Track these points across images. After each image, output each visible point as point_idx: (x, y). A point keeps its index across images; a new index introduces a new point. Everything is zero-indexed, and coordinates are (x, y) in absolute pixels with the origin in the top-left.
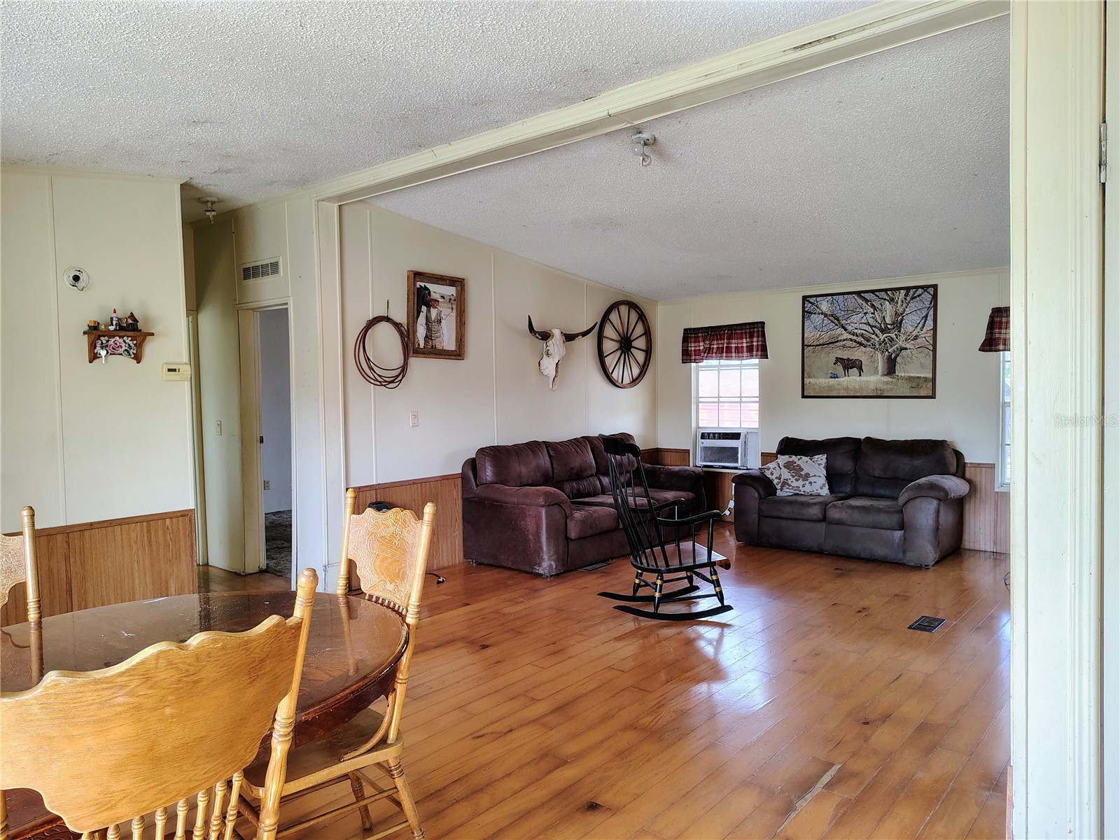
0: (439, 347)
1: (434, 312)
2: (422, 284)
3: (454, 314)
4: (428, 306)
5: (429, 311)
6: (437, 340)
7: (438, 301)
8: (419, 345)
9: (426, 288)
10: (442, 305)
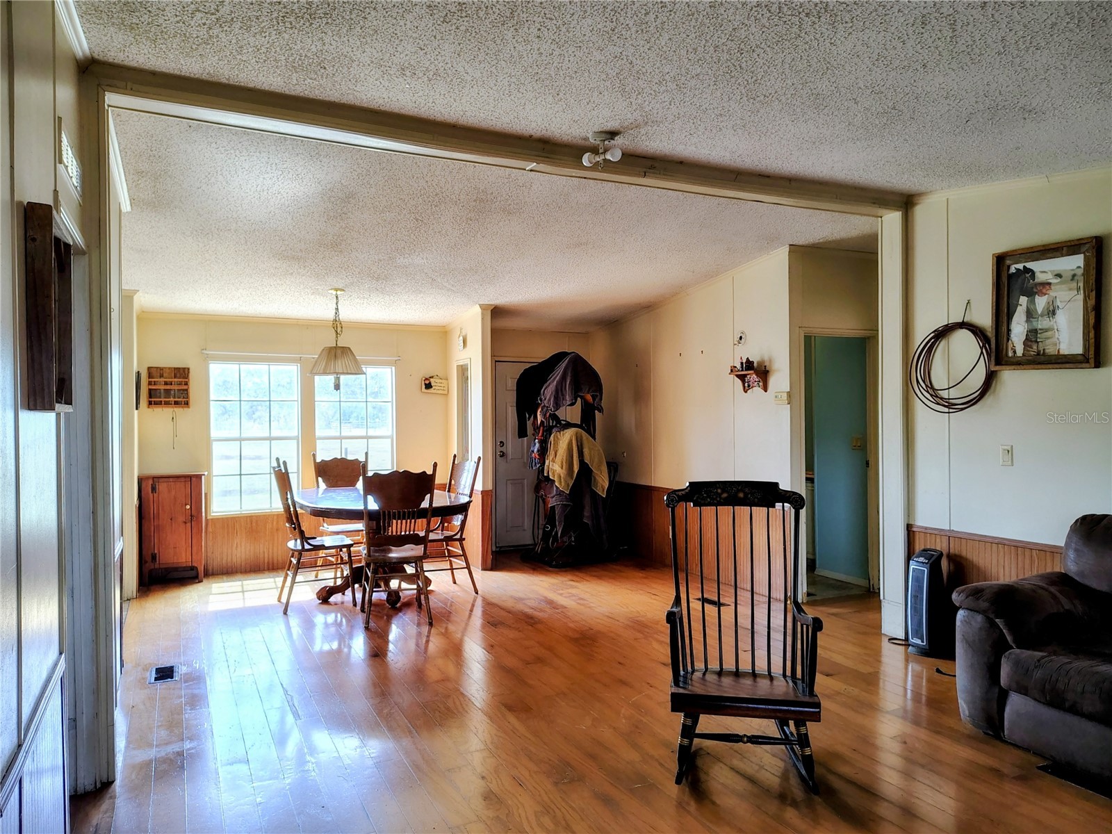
0: (1051, 350)
1: (1041, 303)
2: (1020, 266)
3: (1081, 297)
4: (1031, 294)
5: (1032, 302)
6: (1048, 342)
7: (1050, 284)
8: (1015, 352)
9: (1026, 270)
10: (1058, 287)
